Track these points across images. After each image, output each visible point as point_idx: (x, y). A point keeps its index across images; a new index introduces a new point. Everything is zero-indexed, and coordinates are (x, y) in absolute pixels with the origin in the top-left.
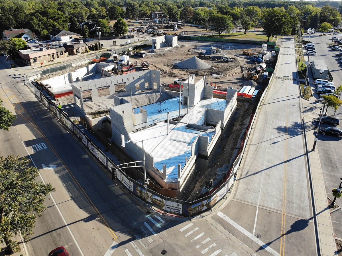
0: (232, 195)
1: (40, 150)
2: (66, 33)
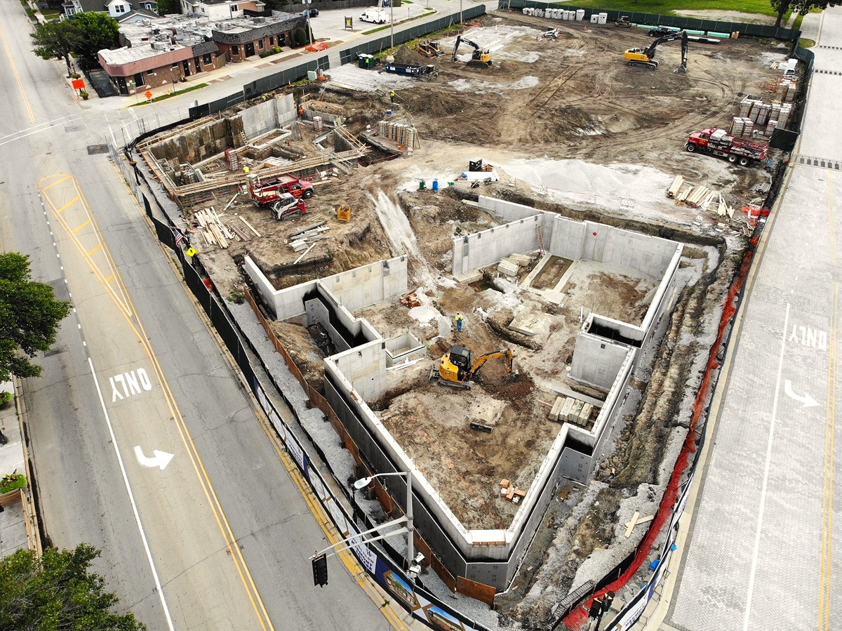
1: (133, 393)
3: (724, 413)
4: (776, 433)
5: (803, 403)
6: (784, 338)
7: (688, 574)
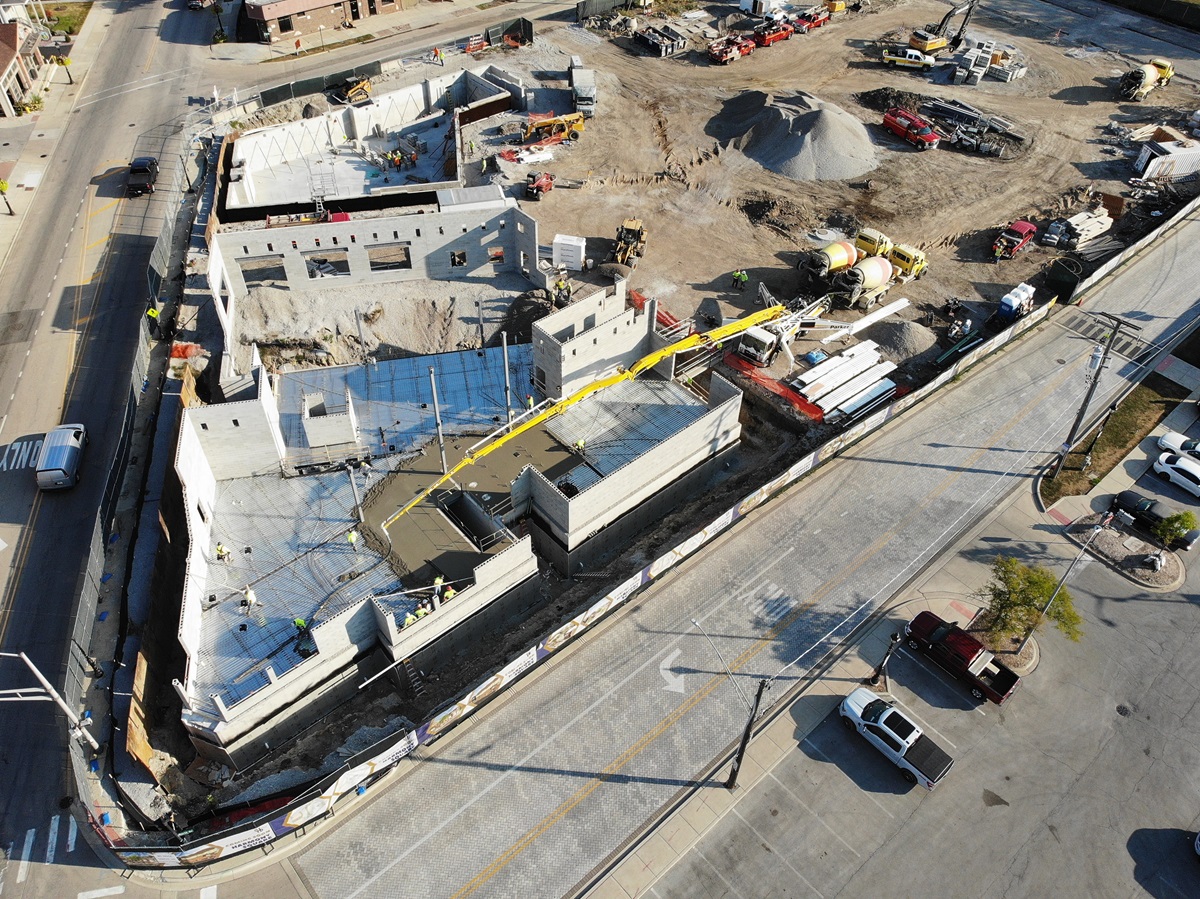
0: (299, 845)
1: (17, 468)
3: (563, 666)
4: (597, 709)
5: (667, 684)
6: (735, 593)
7: (355, 822)
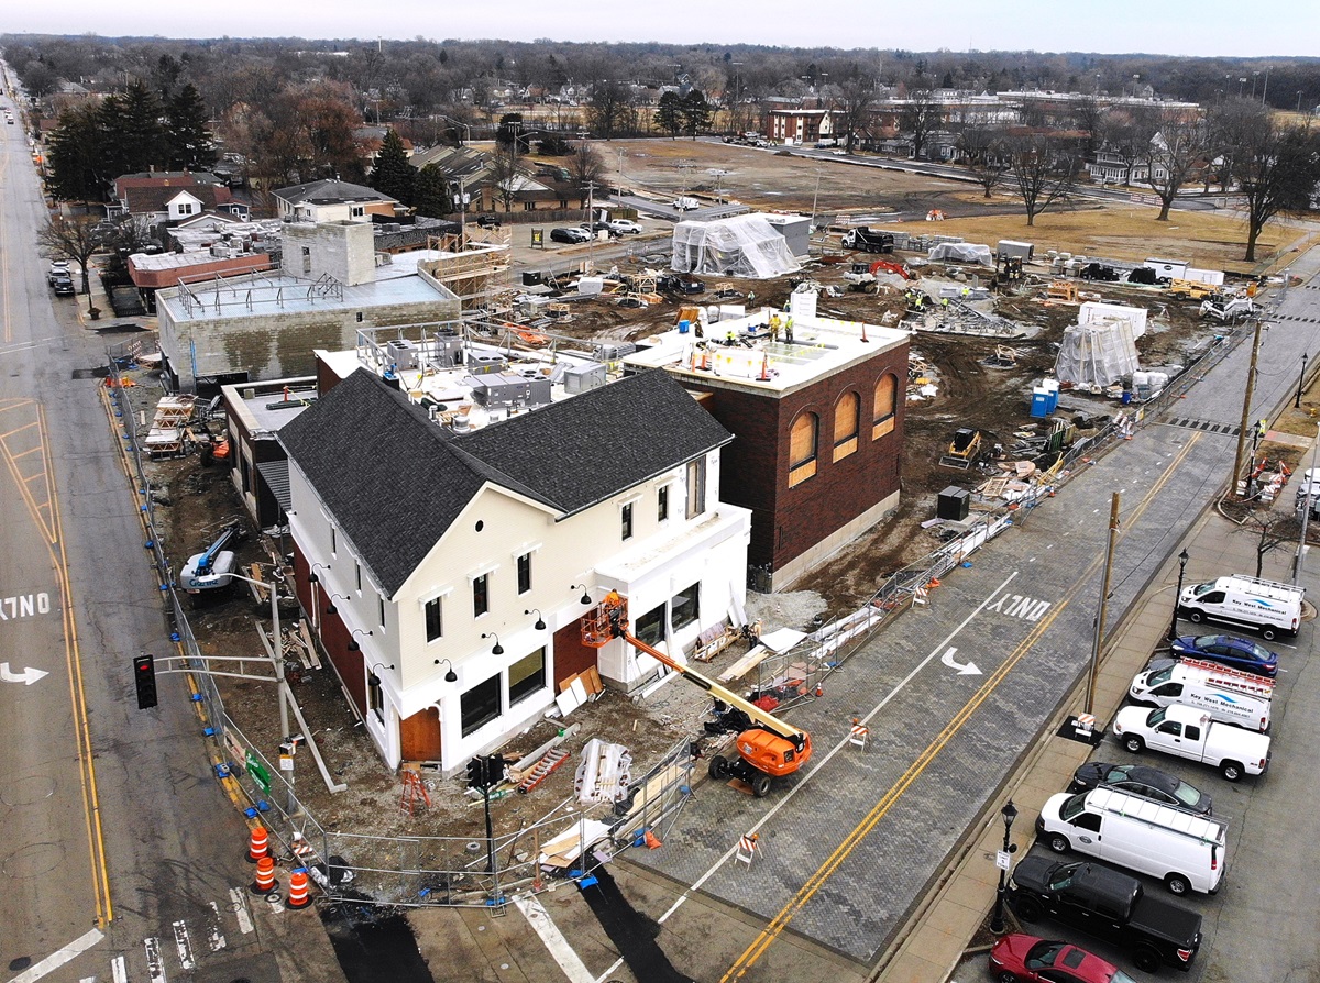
1: (23, 615)
2: (340, 193)
4: (896, 697)
5: (959, 671)
6: (982, 606)
